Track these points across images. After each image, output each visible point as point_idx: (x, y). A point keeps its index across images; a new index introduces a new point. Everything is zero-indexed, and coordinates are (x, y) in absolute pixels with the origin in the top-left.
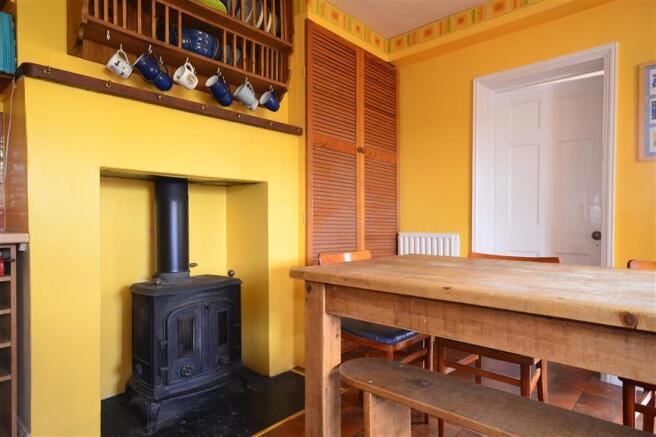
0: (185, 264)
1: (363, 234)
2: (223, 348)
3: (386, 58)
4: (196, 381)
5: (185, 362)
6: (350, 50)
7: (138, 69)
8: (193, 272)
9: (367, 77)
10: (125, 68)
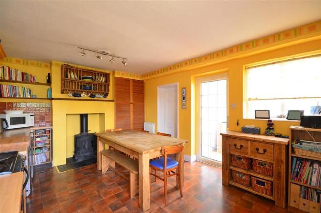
0: (87, 130)
1: (132, 123)
2: (93, 148)
3: (140, 80)
4: (86, 154)
5: (83, 150)
6: (128, 80)
7: (73, 95)
8: (89, 132)
9: (133, 86)
10: (71, 95)
